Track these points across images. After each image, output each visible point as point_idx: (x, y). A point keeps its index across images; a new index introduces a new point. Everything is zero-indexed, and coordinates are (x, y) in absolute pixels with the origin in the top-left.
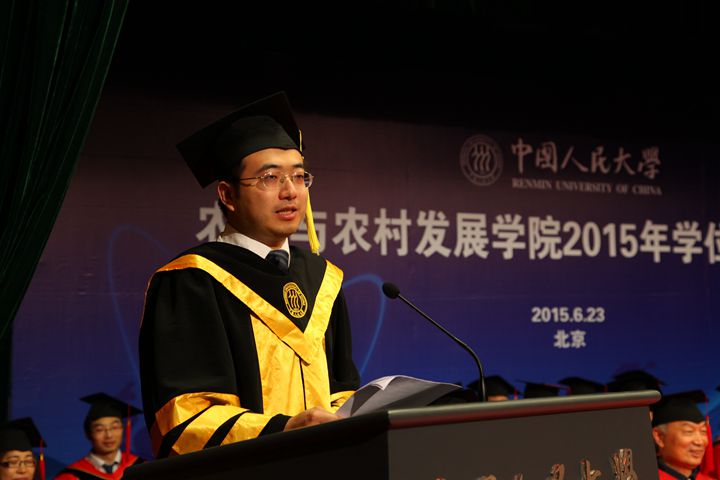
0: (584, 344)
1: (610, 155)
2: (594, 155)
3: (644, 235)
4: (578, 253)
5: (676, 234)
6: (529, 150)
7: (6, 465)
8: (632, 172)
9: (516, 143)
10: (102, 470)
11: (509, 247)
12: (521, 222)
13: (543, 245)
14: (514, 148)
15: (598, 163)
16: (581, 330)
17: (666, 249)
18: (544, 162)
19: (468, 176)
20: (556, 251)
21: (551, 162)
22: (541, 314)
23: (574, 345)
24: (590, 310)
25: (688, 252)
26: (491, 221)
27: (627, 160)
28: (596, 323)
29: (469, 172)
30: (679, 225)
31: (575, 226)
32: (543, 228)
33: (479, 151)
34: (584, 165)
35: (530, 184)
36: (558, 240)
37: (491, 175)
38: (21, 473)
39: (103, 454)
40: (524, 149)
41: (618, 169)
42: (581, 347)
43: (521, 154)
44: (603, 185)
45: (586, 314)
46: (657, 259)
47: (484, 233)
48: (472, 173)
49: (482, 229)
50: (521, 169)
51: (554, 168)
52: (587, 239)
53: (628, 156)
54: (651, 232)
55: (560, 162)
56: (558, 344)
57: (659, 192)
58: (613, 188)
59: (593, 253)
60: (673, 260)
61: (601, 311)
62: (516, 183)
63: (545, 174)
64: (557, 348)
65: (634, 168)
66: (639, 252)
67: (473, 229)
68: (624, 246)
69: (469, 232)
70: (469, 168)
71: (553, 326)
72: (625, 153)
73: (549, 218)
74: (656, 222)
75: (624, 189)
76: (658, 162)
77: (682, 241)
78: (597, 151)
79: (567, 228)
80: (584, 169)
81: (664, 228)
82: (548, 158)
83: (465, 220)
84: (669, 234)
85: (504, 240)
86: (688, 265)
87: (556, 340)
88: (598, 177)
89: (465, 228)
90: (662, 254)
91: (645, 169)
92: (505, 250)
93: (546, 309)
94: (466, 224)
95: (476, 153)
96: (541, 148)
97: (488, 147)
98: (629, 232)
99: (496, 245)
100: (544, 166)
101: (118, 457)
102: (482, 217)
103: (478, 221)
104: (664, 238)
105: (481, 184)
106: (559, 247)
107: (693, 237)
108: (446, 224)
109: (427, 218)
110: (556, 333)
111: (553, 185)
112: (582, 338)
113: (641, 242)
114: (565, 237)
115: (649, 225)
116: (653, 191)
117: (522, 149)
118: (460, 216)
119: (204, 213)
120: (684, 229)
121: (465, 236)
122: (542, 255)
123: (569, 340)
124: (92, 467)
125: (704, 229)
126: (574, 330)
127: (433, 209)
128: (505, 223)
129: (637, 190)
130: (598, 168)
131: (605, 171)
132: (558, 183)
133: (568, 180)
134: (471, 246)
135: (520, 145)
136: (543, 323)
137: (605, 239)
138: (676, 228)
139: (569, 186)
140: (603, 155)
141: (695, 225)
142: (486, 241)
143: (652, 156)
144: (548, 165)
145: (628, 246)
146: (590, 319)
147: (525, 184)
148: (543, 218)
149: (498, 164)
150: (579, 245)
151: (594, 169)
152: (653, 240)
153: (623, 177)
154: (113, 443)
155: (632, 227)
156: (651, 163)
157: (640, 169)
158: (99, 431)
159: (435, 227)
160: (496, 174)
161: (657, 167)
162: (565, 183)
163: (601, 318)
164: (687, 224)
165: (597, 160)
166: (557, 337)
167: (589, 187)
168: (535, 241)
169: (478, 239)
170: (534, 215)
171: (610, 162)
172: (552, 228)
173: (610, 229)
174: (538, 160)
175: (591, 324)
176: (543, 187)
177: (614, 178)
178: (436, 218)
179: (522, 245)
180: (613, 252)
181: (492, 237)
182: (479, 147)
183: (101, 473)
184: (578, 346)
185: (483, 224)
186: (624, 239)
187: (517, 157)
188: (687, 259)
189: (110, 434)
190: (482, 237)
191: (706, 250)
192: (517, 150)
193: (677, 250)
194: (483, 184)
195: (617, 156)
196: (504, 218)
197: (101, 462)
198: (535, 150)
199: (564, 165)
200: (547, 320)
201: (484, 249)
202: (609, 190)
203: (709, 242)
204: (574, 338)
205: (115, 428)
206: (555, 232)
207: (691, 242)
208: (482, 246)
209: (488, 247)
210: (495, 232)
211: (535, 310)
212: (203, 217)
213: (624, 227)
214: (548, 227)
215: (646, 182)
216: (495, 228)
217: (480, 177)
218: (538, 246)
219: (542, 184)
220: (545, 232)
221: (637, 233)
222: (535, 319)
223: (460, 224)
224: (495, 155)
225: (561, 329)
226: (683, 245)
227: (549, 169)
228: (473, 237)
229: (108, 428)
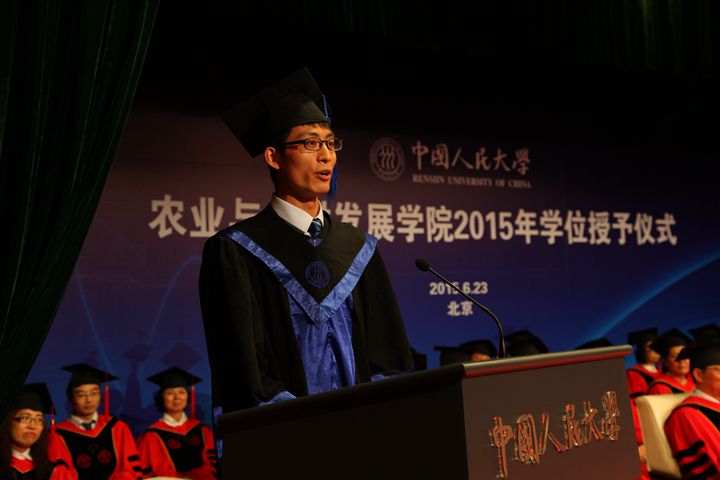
0: (471, 313)
1: (491, 155)
2: (478, 155)
3: (518, 221)
4: (466, 237)
5: (543, 220)
6: (426, 150)
7: (19, 420)
8: (507, 169)
9: (415, 145)
10: (82, 428)
11: (411, 232)
12: (420, 212)
13: (438, 230)
14: (414, 149)
15: (481, 161)
16: (470, 300)
17: (535, 232)
18: (438, 161)
19: (376, 172)
20: (449, 235)
21: (444, 160)
22: (437, 288)
23: (463, 313)
24: (476, 284)
25: (552, 235)
26: (396, 210)
27: (504, 159)
28: (482, 294)
29: (377, 169)
30: (545, 213)
31: (463, 214)
32: (438, 216)
33: (385, 151)
34: (470, 163)
35: (427, 180)
36: (450, 226)
37: (395, 171)
38: (31, 428)
39: (83, 415)
40: (422, 150)
41: (497, 167)
42: (469, 315)
43: (420, 154)
44: (486, 180)
45: (473, 288)
46: (528, 241)
47: (390, 221)
48: (380, 170)
49: (389, 217)
50: (420, 167)
51: (447, 166)
52: (473, 225)
53: (504, 155)
54: (523, 219)
55: (451, 161)
56: (451, 313)
57: (529, 185)
58: (493, 183)
59: (478, 237)
60: (540, 241)
61: (485, 284)
62: (416, 178)
63: (440, 170)
64: (450, 316)
65: (510, 166)
66: (514, 236)
67: (382, 217)
68: (502, 230)
69: (378, 220)
70: (378, 166)
71: (446, 299)
72: (502, 153)
73: (443, 207)
74: (526, 211)
75: (501, 183)
76: (528, 161)
77: (547, 226)
78: (480, 152)
79: (457, 216)
80: (470, 167)
81: (533, 215)
82: (441, 157)
83: (375, 210)
84: (537, 220)
85: (407, 226)
86: (551, 246)
87: (449, 310)
88: (481, 173)
89: (374, 217)
90: (532, 237)
91: (518, 166)
92: (407, 234)
93: (441, 284)
94: (376, 213)
95: (383, 153)
96: (436, 149)
97: (393, 148)
98: (506, 219)
99: (401, 230)
100: (438, 164)
101: (95, 417)
102: (389, 207)
103: (385, 210)
104: (533, 223)
105: (386, 179)
106: (451, 232)
107: (556, 223)
108: (360, 213)
109: (343, 208)
110: (449, 304)
111: (446, 179)
112: (470, 307)
113: (516, 227)
114: (456, 223)
115: (522, 213)
116: (524, 184)
117: (420, 150)
118: (371, 207)
119: (155, 205)
120: (549, 216)
121: (375, 223)
122: (437, 239)
123: (460, 309)
124: (73, 426)
125: (564, 216)
126: (464, 301)
127: (348, 200)
128: (407, 212)
129: (512, 184)
130: (481, 166)
131: (486, 168)
132: (449, 178)
133: (457, 175)
134: (380, 232)
135: (419, 147)
136: (438, 295)
137: (487, 225)
138: (542, 215)
139: (459, 181)
140: (485, 155)
141: (557, 212)
142: (392, 227)
143: (523, 156)
144: (441, 163)
145: (506, 230)
146: (476, 291)
147: (423, 179)
148: (438, 208)
149: (401, 162)
150: (466, 230)
151: (478, 167)
152: (525, 226)
153: (501, 174)
154: (93, 407)
155: (509, 215)
156: (523, 161)
157: (514, 166)
158: (81, 396)
159: (350, 216)
160: (399, 171)
161: (527, 165)
162: (455, 179)
163: (485, 291)
164: (551, 212)
165: (481, 159)
166: (450, 307)
167: (474, 182)
168: (432, 227)
169: (385, 226)
170: (430, 205)
171: (491, 161)
172: (445, 216)
173: (491, 216)
174: (433, 159)
175: (477, 295)
176: (438, 182)
177: (493, 174)
178: (351, 208)
179: (421, 231)
180: (493, 236)
181: (397, 224)
182: (385, 147)
183: (81, 430)
184: (467, 314)
185: (390, 213)
186: (503, 225)
187: (416, 156)
188: (551, 241)
189: (90, 399)
190: (389, 224)
191: (566, 233)
192: (416, 151)
193: (544, 233)
194: (390, 179)
195: (496, 155)
196: (406, 208)
197: (81, 421)
198: (430, 149)
199: (454, 163)
200: (442, 293)
201: (391, 234)
202: (490, 184)
203: (568, 227)
204: (464, 308)
205: (94, 394)
206: (448, 219)
207: (554, 227)
208: (389, 232)
209: (394, 233)
210: (399, 219)
211: (432, 284)
212: (155, 209)
213: (503, 215)
214: (442, 215)
215: (520, 177)
216: (400, 217)
217: (387, 173)
218: (434, 231)
219: (437, 179)
220: (440, 219)
221: (512, 220)
222: (432, 292)
223: (371, 213)
224: (398, 154)
225: (453, 300)
226: (548, 229)
227: (442, 167)
228: (382, 224)
229: (89, 393)
